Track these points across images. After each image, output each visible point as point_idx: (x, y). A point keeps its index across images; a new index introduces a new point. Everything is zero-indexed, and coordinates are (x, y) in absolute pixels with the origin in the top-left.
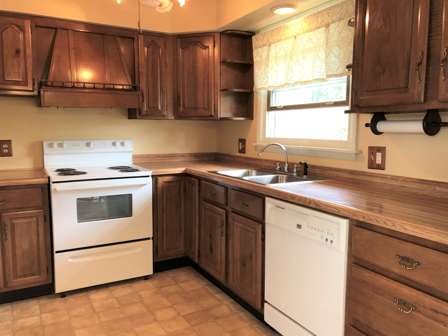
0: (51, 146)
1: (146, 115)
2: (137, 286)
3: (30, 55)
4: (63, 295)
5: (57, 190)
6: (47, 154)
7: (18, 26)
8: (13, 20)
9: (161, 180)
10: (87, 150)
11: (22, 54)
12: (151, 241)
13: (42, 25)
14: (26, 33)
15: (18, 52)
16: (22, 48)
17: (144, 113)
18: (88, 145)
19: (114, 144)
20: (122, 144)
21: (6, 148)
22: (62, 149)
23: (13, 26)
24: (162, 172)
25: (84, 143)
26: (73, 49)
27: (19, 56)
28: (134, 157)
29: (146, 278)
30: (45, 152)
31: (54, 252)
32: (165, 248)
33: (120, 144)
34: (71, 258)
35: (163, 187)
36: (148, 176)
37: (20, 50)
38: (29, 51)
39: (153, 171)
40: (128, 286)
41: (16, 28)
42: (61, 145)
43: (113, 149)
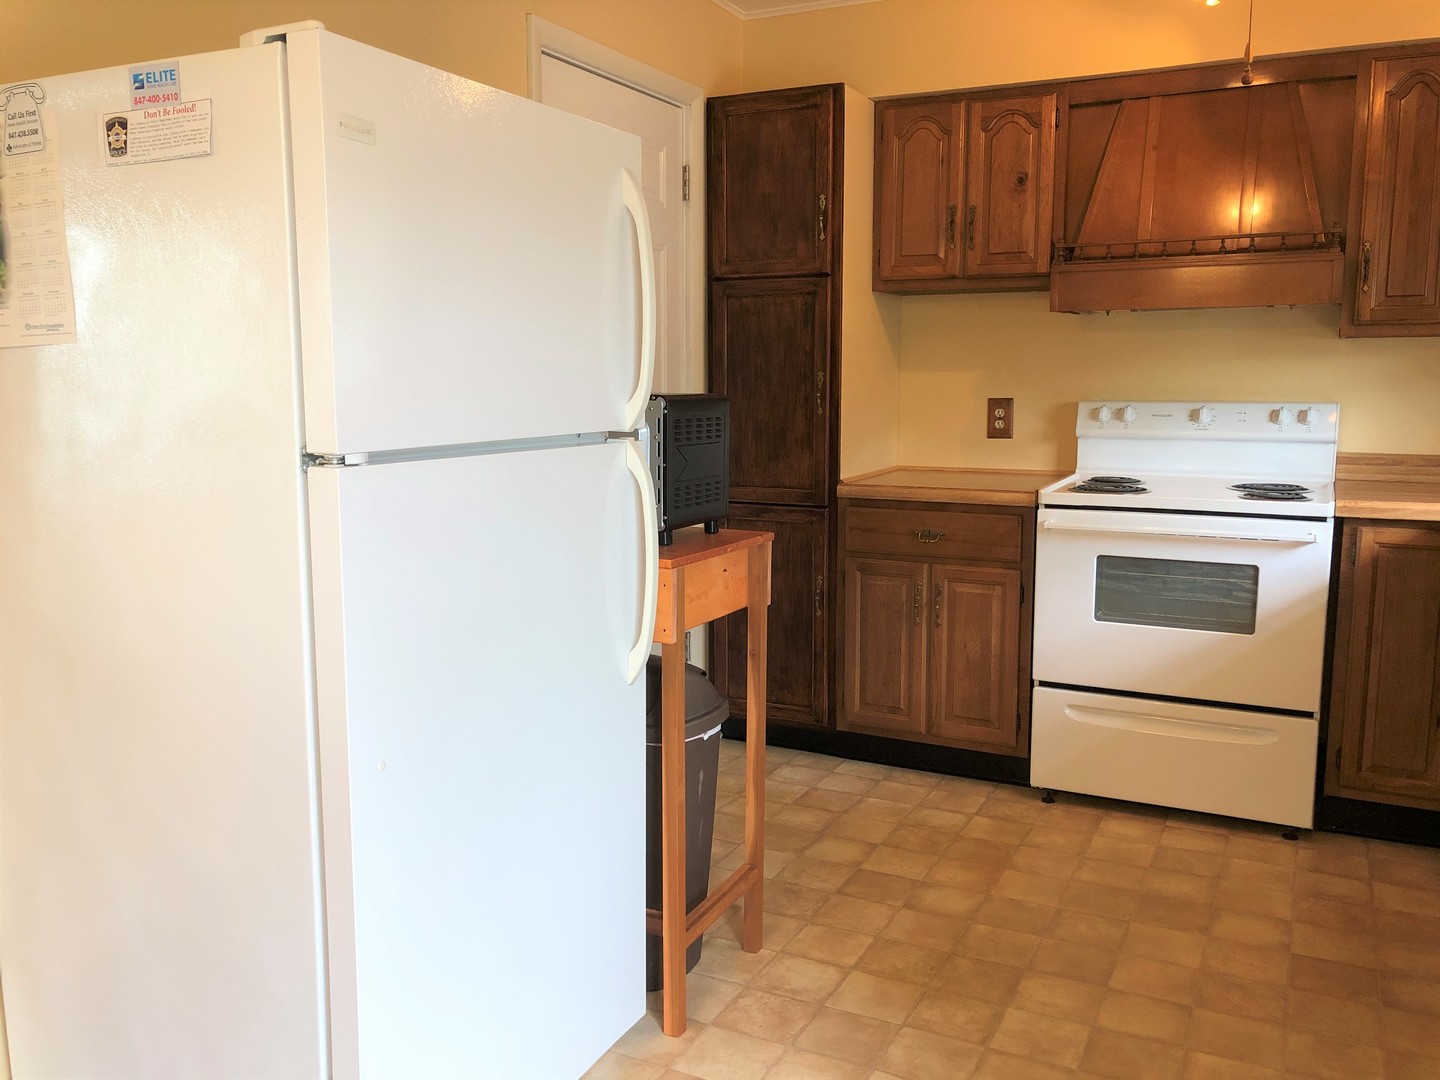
0: (1094, 415)
1: (1373, 323)
3: (1047, 185)
4: (1051, 796)
5: (1046, 525)
6: (1086, 437)
7: (1026, 116)
8: (1016, 103)
9: (1368, 538)
10: (1190, 429)
11: (1030, 184)
12: (1312, 727)
13: (1085, 100)
14: (1045, 130)
15: (1021, 181)
16: (1031, 170)
17: (1366, 315)
18: (1194, 416)
19: (1274, 416)
20: (1302, 417)
21: (1000, 419)
22: (1123, 424)
23: (1017, 118)
24: (1373, 510)
25: (1182, 411)
26: (1155, 148)
27: (1024, 191)
29: (1290, 833)
30: (1078, 432)
31: (1035, 683)
32: (1367, 762)
33: (1295, 417)
34: (1071, 706)
35: (1375, 561)
37: (1026, 175)
38: (1048, 178)
41: (1022, 121)
42: (1119, 415)
43: (1272, 430)
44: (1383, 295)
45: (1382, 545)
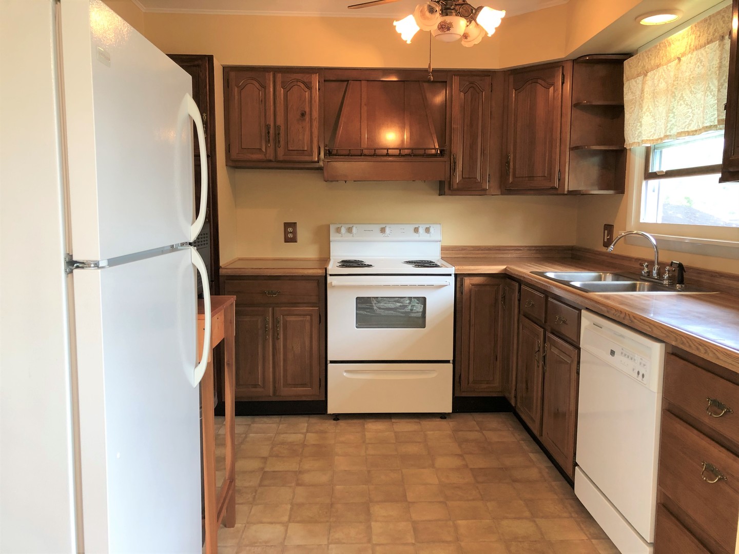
0: (338, 230)
1: (458, 190)
2: (427, 424)
3: (316, 118)
4: (337, 417)
5: (333, 284)
6: (335, 241)
7: (304, 83)
8: (299, 76)
9: (468, 282)
10: (381, 236)
11: (307, 118)
12: (450, 366)
13: (331, 79)
14: (313, 91)
15: (303, 115)
16: (307, 110)
17: (455, 186)
18: (383, 230)
19: (416, 230)
20: (427, 230)
21: (291, 233)
22: (352, 235)
23: (299, 83)
24: (470, 270)
25: (377, 228)
26: (365, 105)
27: (304, 120)
28: (444, 249)
29: (443, 416)
30: (331, 238)
31: (328, 362)
32: (471, 379)
33: (424, 231)
34: (346, 371)
35: (470, 291)
36: (450, 275)
37: (305, 112)
38: (315, 114)
39: (457, 268)
40: (416, 422)
41: (302, 85)
42: (349, 230)
43: (416, 237)
44: (461, 177)
45: (473, 285)
